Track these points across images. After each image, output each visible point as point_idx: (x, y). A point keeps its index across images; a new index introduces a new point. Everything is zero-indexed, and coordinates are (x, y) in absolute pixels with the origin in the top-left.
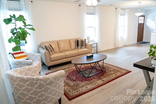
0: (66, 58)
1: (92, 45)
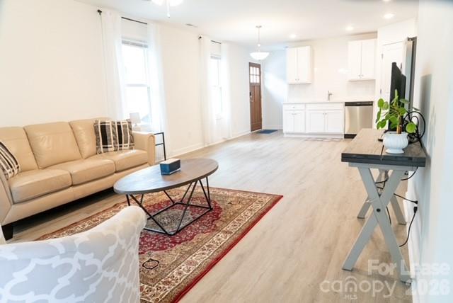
0: (72, 185)
1: (154, 137)
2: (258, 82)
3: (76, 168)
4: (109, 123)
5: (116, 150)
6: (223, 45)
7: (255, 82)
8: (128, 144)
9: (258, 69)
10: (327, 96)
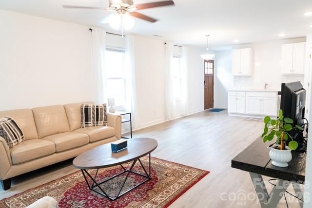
0: (56, 152)
1: (120, 117)
2: (212, 73)
3: (60, 140)
4: (91, 106)
5: (94, 126)
6: (184, 48)
7: (209, 73)
8: (102, 122)
9: (211, 64)
10: (264, 85)
